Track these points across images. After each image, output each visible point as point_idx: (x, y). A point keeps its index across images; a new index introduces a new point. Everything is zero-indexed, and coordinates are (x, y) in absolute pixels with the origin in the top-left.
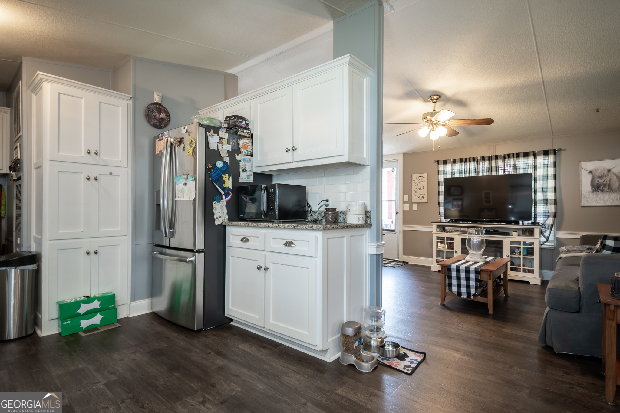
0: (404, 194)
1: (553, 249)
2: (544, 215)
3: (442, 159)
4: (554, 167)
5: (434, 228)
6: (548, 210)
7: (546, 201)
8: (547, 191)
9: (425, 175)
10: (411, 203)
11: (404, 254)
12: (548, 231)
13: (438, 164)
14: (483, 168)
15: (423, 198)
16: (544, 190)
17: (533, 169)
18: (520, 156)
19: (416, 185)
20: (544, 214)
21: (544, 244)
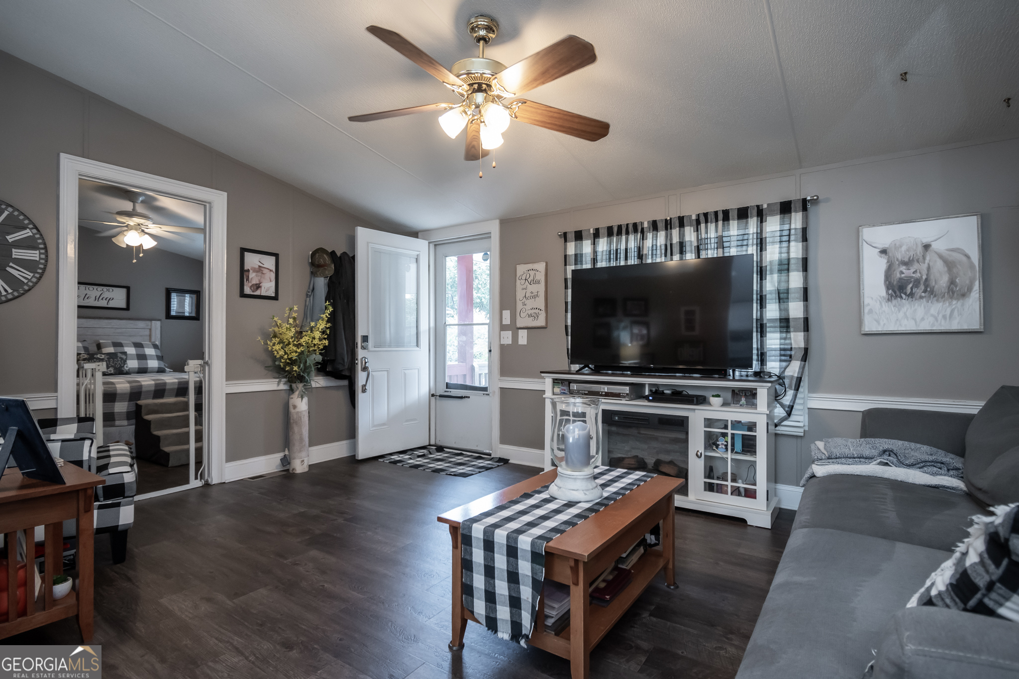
0: (502, 308)
1: (802, 434)
2: (781, 355)
3: (571, 229)
4: (803, 241)
5: (546, 384)
6: (791, 344)
7: (785, 323)
8: (788, 298)
9: (541, 266)
10: (514, 328)
11: (504, 440)
12: (790, 393)
13: (566, 241)
14: (654, 248)
15: (536, 317)
16: (783, 297)
17: (759, 248)
18: (730, 217)
19: (523, 289)
20: (783, 352)
21: (782, 424)
